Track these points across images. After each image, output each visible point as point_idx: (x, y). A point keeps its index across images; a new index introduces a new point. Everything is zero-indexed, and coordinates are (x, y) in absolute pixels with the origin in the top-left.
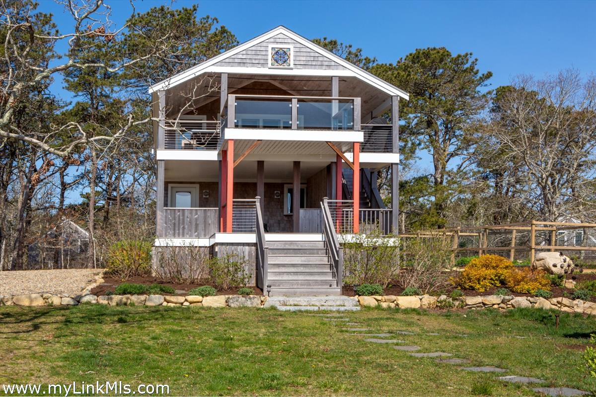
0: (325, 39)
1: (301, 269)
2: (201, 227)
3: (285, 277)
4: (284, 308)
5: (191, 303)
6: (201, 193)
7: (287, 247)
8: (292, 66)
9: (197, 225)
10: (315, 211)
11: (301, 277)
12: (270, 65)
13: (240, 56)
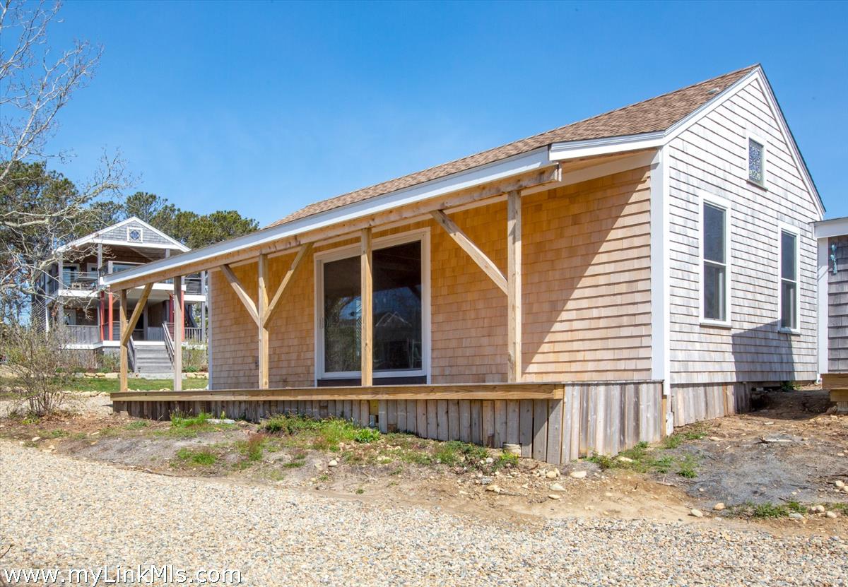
0: (147, 194)
1: (153, 360)
2: (87, 337)
3: (146, 365)
4: (149, 379)
5: (99, 376)
6: (77, 315)
7: (145, 349)
8: (142, 241)
9: (85, 336)
10: (158, 329)
11: (154, 365)
12: (128, 240)
13: (110, 234)
